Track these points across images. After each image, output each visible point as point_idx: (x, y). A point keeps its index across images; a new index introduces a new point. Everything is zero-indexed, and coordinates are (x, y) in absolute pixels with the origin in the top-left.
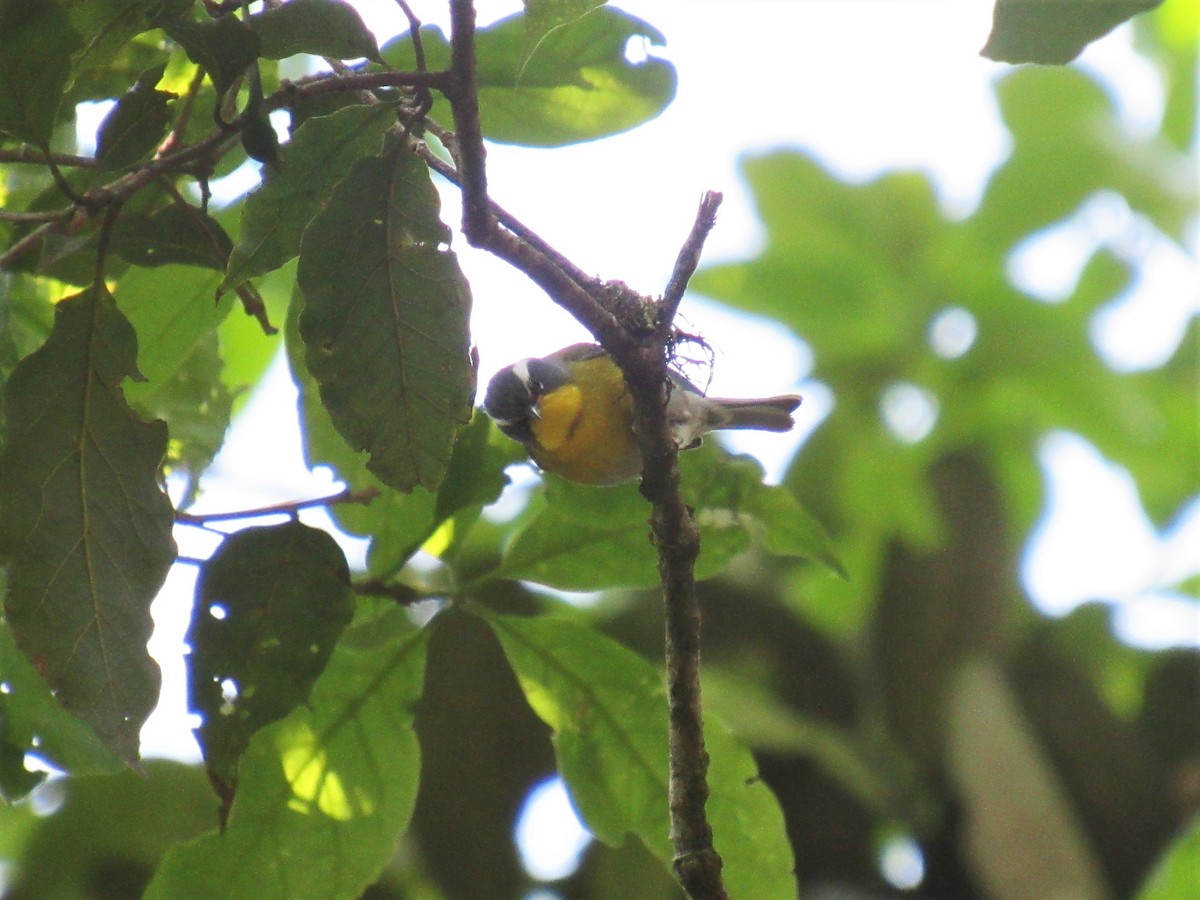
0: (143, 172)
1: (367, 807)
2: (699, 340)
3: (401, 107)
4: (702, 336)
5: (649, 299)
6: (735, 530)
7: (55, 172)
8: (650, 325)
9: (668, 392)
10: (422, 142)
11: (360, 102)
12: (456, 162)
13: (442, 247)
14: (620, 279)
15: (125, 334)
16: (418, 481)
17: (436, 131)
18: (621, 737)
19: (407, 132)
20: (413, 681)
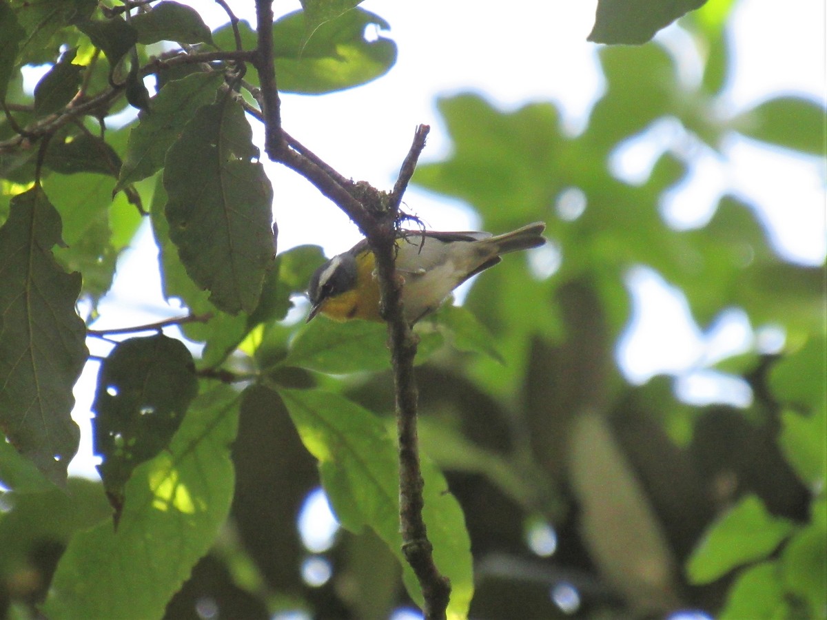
0: (64, 115)
1: (203, 507)
2: (416, 219)
3: (227, 73)
4: (417, 216)
5: (384, 192)
6: (435, 335)
7: (8, 114)
8: (384, 210)
9: (397, 251)
10: (240, 95)
11: (201, 70)
12: (261, 108)
13: (254, 160)
14: (365, 180)
15: (53, 217)
16: (241, 308)
17: (249, 88)
18: (361, 465)
19: (230, 89)
20: (231, 428)
